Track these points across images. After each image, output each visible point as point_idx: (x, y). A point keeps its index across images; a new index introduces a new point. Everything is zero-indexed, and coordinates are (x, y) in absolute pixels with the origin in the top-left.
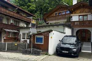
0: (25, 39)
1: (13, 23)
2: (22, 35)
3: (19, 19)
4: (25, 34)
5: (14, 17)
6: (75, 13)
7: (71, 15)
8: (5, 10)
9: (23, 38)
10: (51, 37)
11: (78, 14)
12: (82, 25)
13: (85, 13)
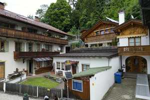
0: (60, 69)
1: (45, 48)
2: (56, 64)
3: (51, 43)
4: (59, 63)
5: (46, 41)
6: (123, 34)
7: (118, 37)
8: (33, 35)
9: (58, 69)
10: (93, 84)
11: (127, 36)
12: (134, 52)
13: (137, 34)
